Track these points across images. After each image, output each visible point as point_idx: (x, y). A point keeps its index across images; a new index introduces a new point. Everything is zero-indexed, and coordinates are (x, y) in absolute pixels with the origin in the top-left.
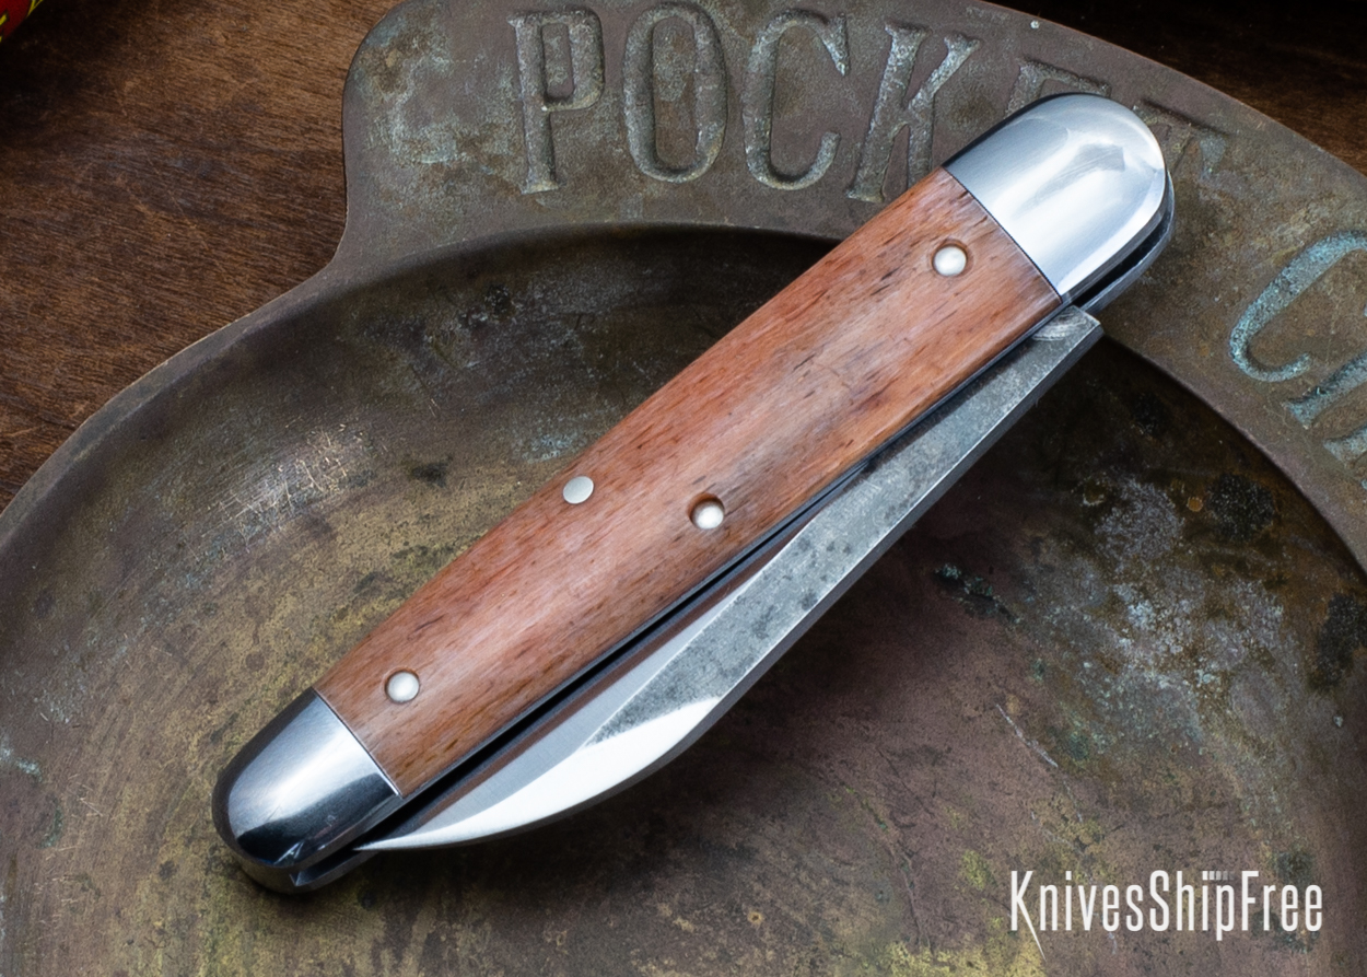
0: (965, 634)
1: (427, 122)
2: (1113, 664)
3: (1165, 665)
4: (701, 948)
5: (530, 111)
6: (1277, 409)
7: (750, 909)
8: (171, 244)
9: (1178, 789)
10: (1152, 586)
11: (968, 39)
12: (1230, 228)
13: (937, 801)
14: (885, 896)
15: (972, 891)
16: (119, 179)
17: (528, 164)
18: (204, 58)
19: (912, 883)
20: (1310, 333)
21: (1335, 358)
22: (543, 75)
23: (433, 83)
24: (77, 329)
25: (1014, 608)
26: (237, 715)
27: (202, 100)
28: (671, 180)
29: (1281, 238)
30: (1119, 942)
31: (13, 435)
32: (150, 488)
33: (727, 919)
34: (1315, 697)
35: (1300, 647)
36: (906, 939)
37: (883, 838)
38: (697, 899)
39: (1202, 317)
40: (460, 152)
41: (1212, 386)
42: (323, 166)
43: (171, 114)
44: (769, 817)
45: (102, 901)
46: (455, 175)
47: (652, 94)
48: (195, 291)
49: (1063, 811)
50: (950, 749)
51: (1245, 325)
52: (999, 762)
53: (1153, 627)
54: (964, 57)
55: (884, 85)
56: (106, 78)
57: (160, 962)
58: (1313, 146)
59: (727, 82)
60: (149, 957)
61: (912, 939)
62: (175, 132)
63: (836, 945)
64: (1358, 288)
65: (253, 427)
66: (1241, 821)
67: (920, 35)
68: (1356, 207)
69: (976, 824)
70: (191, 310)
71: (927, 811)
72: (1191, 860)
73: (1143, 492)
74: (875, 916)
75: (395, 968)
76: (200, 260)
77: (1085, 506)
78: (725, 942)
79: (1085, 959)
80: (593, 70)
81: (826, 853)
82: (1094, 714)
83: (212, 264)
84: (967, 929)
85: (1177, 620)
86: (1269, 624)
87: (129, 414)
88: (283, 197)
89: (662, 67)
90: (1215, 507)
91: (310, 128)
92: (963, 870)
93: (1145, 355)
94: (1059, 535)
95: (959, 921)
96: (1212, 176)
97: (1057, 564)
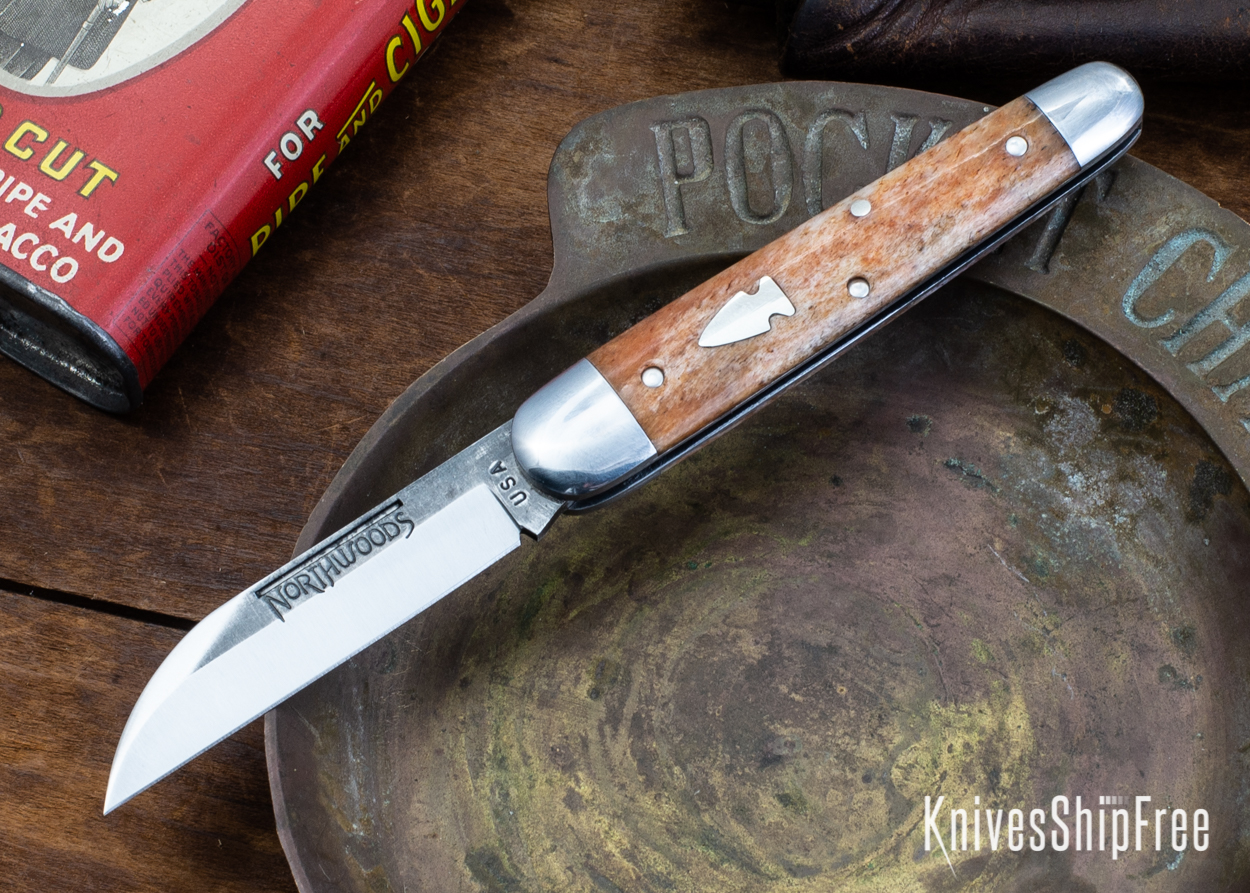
0: (965, 501)
1: (602, 196)
2: (1060, 515)
3: (1094, 513)
4: (808, 712)
5: (667, 184)
6: (1155, 345)
7: (838, 685)
9: (1107, 592)
10: (1083, 463)
11: (945, 122)
12: (1118, 232)
13: (953, 608)
14: (924, 671)
15: (979, 665)
17: (668, 219)
19: (940, 662)
20: (1173, 295)
21: (1190, 310)
22: (674, 161)
23: (604, 170)
25: (995, 482)
26: (503, 582)
28: (759, 223)
29: (1151, 236)
30: (1075, 692)
33: (824, 692)
34: (1190, 527)
35: (1179, 496)
36: (939, 698)
37: (920, 634)
38: (804, 681)
39: (1104, 289)
40: (624, 214)
41: (1112, 333)
44: (846, 626)
46: (621, 229)
47: (744, 169)
49: (1034, 610)
50: (959, 575)
51: (1132, 293)
52: (991, 581)
53: (1085, 489)
54: (942, 133)
55: (893, 154)
57: (464, 742)
58: (1169, 176)
59: (791, 157)
60: (456, 739)
61: (943, 698)
63: (895, 705)
64: (1202, 264)
65: (503, 397)
66: (1148, 609)
67: (913, 121)
68: (1198, 213)
69: (979, 622)
71: (947, 615)
72: (1118, 636)
73: (1073, 403)
74: (918, 683)
75: (614, 737)
77: (1037, 414)
78: (823, 707)
79: (1053, 703)
80: (706, 156)
81: (885, 647)
82: (1051, 547)
84: (977, 689)
85: (1100, 484)
86: (1159, 483)
87: (423, 393)
89: (750, 152)
90: (1120, 410)
92: (972, 652)
93: (1069, 316)
94: (1020, 434)
95: (972, 684)
96: (1104, 199)
97: (1021, 453)
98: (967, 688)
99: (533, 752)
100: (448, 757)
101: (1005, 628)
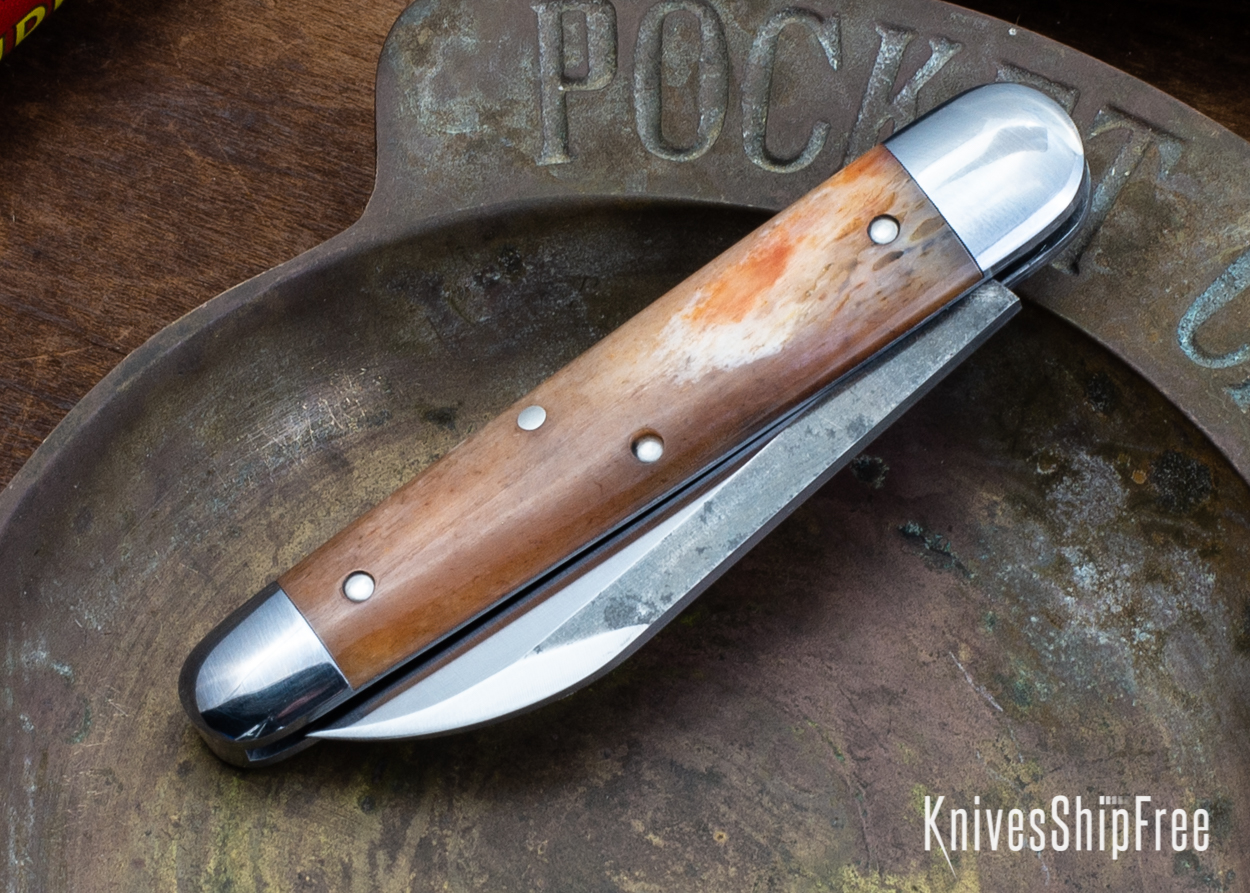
0: (924, 586)
1: (453, 96)
2: (1057, 620)
3: (1105, 623)
4: (670, 863)
5: (547, 90)
6: (1218, 393)
7: (716, 828)
8: (216, 187)
9: (1112, 737)
10: (1097, 550)
11: (951, 42)
12: (1183, 226)
13: (891, 737)
14: (840, 821)
16: (171, 126)
17: (543, 138)
18: (255, 20)
19: (865, 812)
22: (561, 58)
23: (460, 59)
24: (126, 260)
25: (969, 564)
27: (250, 57)
28: (673, 159)
29: (1229, 237)
30: (1052, 874)
31: (62, 355)
32: (185, 418)
33: (694, 837)
34: (1240, 658)
35: (1229, 612)
36: (857, 862)
37: (841, 769)
38: (668, 818)
39: (1154, 306)
40: (482, 125)
41: (1160, 370)
42: (357, 122)
43: (222, 69)
44: (737, 745)
45: (124, 794)
46: (477, 145)
47: (660, 79)
48: (236, 231)
49: (1006, 752)
50: (905, 691)
51: (1193, 316)
52: (950, 704)
53: (1096, 588)
54: (946, 59)
55: (873, 80)
56: (163, 32)
57: (174, 853)
59: (728, 70)
60: (164, 847)
62: (224, 86)
63: (794, 866)
65: (281, 367)
67: (908, 37)
69: (925, 760)
70: (231, 248)
71: (881, 746)
73: (1092, 463)
74: (830, 838)
75: (389, 868)
76: (242, 203)
77: (1039, 474)
78: (692, 858)
80: (606, 55)
81: (788, 780)
82: (1038, 665)
83: (252, 208)
84: (911, 856)
85: (1118, 582)
86: (1202, 589)
87: (168, 352)
88: (321, 149)
89: (671, 55)
90: (1157, 480)
91: (348, 88)
92: (912, 802)
93: (1100, 339)
94: (1013, 500)
95: (905, 848)
96: (1169, 178)
97: (1010, 526)
98: (899, 852)
99: (272, 877)
100: (151, 872)
101: (962, 772)
